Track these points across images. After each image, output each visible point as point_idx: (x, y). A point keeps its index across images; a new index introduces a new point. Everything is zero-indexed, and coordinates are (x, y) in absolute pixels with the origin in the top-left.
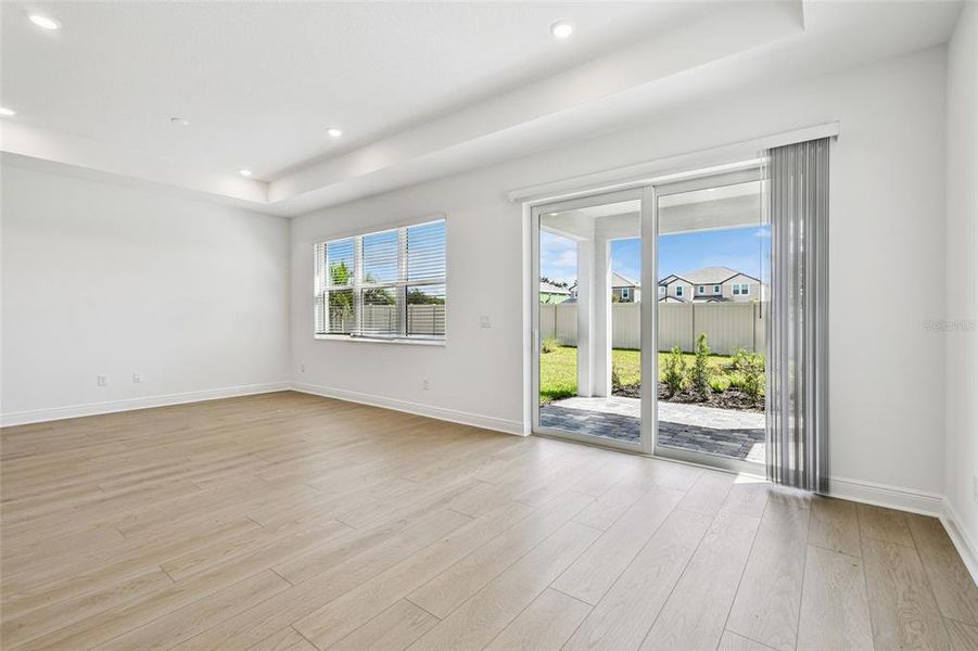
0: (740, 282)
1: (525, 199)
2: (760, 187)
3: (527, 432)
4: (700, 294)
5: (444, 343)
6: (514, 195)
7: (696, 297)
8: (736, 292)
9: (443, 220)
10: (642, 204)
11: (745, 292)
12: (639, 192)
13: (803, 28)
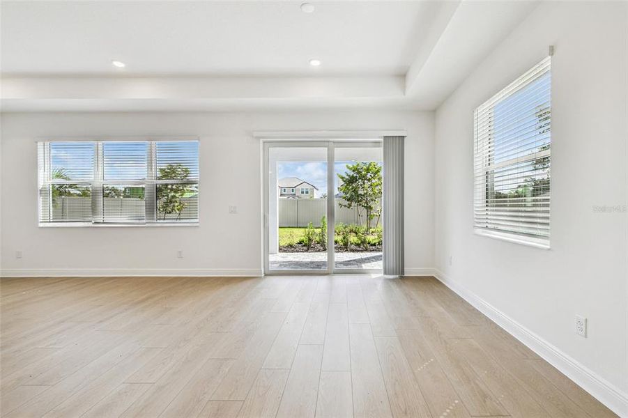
0: (305, 187)
1: (263, 138)
2: (380, 151)
3: (263, 275)
4: (284, 193)
5: (198, 224)
6: (256, 134)
7: (281, 195)
8: (303, 192)
9: (197, 141)
10: (328, 150)
11: (307, 192)
12: (327, 144)
13: (404, 94)
